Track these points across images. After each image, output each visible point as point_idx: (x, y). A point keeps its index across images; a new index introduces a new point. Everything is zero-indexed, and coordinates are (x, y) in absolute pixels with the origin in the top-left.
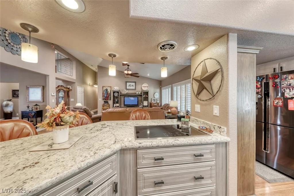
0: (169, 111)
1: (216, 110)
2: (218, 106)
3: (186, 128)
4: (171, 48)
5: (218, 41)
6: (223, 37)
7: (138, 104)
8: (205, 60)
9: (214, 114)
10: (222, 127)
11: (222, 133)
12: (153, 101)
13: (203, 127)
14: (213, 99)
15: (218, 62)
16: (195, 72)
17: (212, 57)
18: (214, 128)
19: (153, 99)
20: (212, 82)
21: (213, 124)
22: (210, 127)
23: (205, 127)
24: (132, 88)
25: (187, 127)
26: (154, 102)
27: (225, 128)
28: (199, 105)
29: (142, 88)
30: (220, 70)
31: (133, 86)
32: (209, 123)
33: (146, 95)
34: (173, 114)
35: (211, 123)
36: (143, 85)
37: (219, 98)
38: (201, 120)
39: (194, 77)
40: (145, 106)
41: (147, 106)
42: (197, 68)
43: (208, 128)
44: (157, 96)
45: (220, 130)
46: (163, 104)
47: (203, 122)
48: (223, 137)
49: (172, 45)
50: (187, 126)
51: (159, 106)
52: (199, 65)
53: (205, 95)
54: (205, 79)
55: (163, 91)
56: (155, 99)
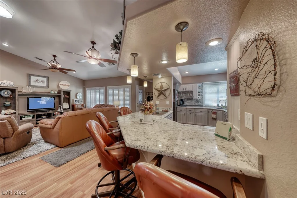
2: (168, 101)
5: (168, 78)
6: (170, 77)
7: (55, 108)
8: (162, 82)
10: (170, 108)
11: (170, 110)
12: (75, 103)
14: (166, 98)
15: (168, 85)
16: (155, 86)
17: (165, 82)
19: (75, 100)
24: (41, 84)
28: (159, 101)
29: (60, 86)
31: (42, 82)
33: (66, 95)
35: (166, 108)
36: (61, 83)
37: (169, 98)
38: (160, 108)
39: (155, 88)
40: (66, 109)
41: (68, 109)
42: (157, 85)
44: (80, 96)
46: (89, 106)
52: (158, 83)
53: (162, 97)
54: (163, 91)
55: (88, 92)
56: (78, 100)
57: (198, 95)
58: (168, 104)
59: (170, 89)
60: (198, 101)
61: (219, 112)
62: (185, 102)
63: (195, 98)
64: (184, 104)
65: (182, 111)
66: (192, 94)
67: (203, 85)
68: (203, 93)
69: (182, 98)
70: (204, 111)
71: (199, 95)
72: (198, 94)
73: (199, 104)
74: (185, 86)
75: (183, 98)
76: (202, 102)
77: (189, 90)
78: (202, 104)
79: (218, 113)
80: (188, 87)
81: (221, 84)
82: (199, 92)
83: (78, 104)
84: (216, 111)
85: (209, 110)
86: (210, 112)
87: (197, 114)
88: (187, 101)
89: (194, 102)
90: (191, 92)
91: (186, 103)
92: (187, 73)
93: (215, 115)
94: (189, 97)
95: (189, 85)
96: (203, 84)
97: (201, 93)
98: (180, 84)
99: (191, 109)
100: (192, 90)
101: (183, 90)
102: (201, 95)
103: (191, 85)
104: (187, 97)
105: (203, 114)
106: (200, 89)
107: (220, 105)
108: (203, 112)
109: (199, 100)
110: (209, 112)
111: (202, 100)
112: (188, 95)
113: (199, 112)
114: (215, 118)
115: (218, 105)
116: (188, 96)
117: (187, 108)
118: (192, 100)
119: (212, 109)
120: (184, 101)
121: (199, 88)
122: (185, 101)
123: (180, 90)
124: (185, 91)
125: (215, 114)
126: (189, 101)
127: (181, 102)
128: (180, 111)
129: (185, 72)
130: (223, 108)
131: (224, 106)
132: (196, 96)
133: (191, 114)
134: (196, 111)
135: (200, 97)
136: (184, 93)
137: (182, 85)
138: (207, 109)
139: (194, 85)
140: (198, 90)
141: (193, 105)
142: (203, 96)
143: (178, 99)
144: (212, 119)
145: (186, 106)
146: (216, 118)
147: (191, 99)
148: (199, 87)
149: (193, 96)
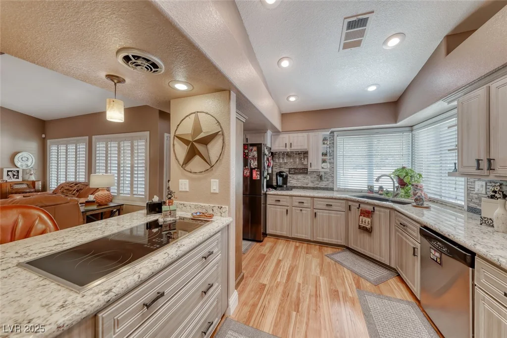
0: (91, 198)
1: (215, 186)
2: (218, 180)
3: (172, 222)
4: (151, 70)
5: (217, 94)
6: (224, 92)
8: (198, 112)
9: (212, 191)
10: (223, 206)
11: (223, 214)
13: (196, 213)
14: (211, 171)
15: (218, 122)
16: (178, 125)
17: (209, 112)
18: (213, 210)
20: (209, 146)
21: (211, 205)
22: (206, 210)
23: (200, 213)
25: (173, 220)
26: (14, 180)
27: (227, 207)
28: (188, 180)
30: (220, 133)
32: (204, 204)
34: (100, 205)
35: (208, 205)
37: (219, 170)
38: (191, 203)
39: (176, 134)
42: (183, 120)
43: (204, 212)
44: (27, 160)
45: (221, 211)
46: (53, 185)
47: (196, 205)
48: (225, 218)
49: (155, 66)
50: (174, 218)
51: (38, 191)
52: (187, 116)
53: (197, 164)
54: (199, 141)
55: (53, 150)
56: (18, 171)
57: (320, 161)
58: (217, 191)
59: (223, 135)
60: (321, 177)
61: (379, 211)
62: (289, 179)
63: (314, 168)
64: (286, 184)
65: (281, 203)
66: (306, 159)
67: (333, 136)
68: (332, 155)
69: (282, 169)
70: (336, 205)
71: (324, 161)
72: (321, 157)
73: (323, 184)
74: (289, 137)
75: (285, 170)
76: (331, 179)
77: (299, 148)
78: (331, 184)
79: (376, 212)
80: (297, 141)
81: (377, 133)
82: (324, 154)
83: (17, 180)
84: (370, 208)
85: (350, 203)
86: (352, 208)
87: (318, 214)
88: (295, 176)
89: (312, 179)
90: (305, 154)
91: (293, 181)
92: (292, 99)
93: (368, 220)
94: (300, 166)
95: (300, 135)
96: (332, 132)
97: (328, 156)
98: (276, 132)
99: (301, 200)
100: (306, 147)
101: (284, 148)
102: (328, 161)
103: (305, 134)
104: (295, 167)
105: (333, 214)
106: (325, 146)
107: (376, 189)
108: (333, 208)
109: (323, 174)
110: (350, 210)
111: (332, 174)
112: (298, 160)
113: (325, 207)
114: (368, 227)
115: (371, 189)
116: (296, 163)
117: (292, 196)
118: (307, 173)
119: (358, 202)
120: (287, 176)
121: (324, 144)
122: (289, 175)
123: (277, 148)
124: (289, 150)
125: (368, 217)
126: (300, 176)
127: (279, 178)
128: (274, 203)
129: (288, 99)
130: (387, 198)
131: (387, 193)
132: (315, 163)
133: (304, 212)
134: (315, 204)
135: (327, 165)
136: (288, 155)
137: (282, 136)
138: (343, 199)
139: (312, 134)
140: (322, 148)
141: (309, 186)
142: (333, 163)
143: (270, 171)
144: (358, 230)
145: (292, 188)
146: (371, 227)
147: (304, 171)
148: (325, 139)
149: (309, 164)
